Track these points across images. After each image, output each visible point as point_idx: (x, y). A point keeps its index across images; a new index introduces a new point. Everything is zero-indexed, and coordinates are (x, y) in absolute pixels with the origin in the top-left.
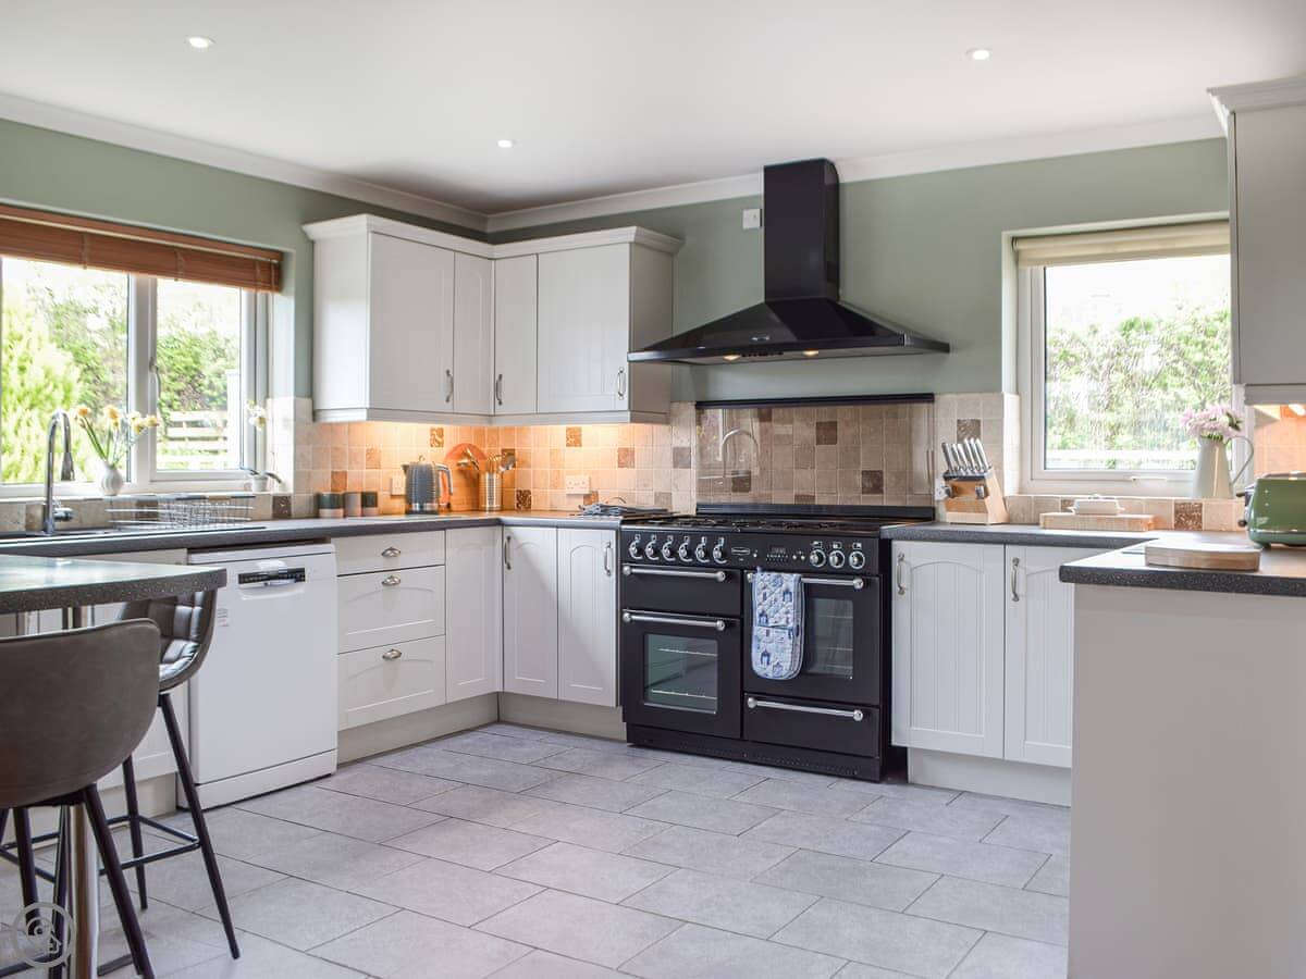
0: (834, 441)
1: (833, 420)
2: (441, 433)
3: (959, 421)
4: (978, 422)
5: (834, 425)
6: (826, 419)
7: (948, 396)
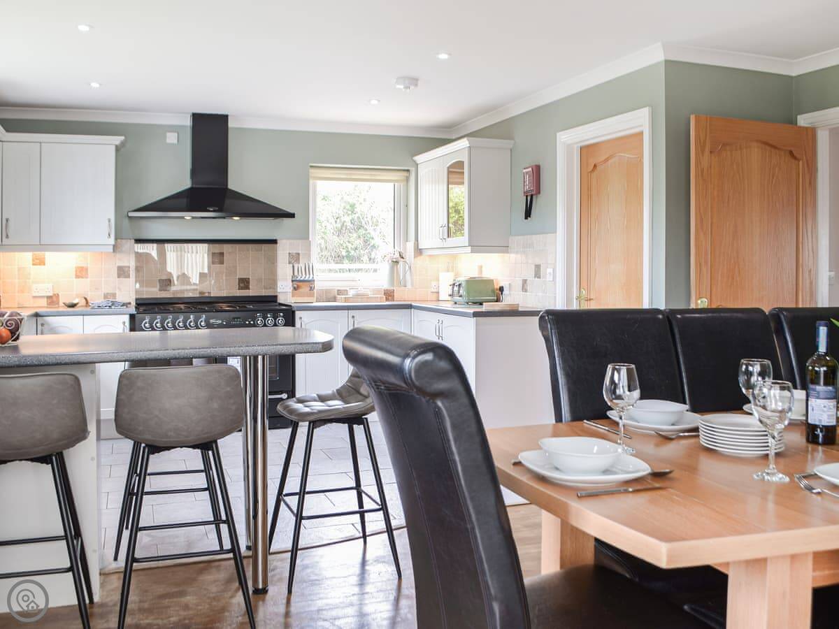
0: (222, 262)
1: (222, 251)
3: (289, 253)
4: (299, 254)
5: (222, 254)
6: (217, 251)
7: (284, 241)
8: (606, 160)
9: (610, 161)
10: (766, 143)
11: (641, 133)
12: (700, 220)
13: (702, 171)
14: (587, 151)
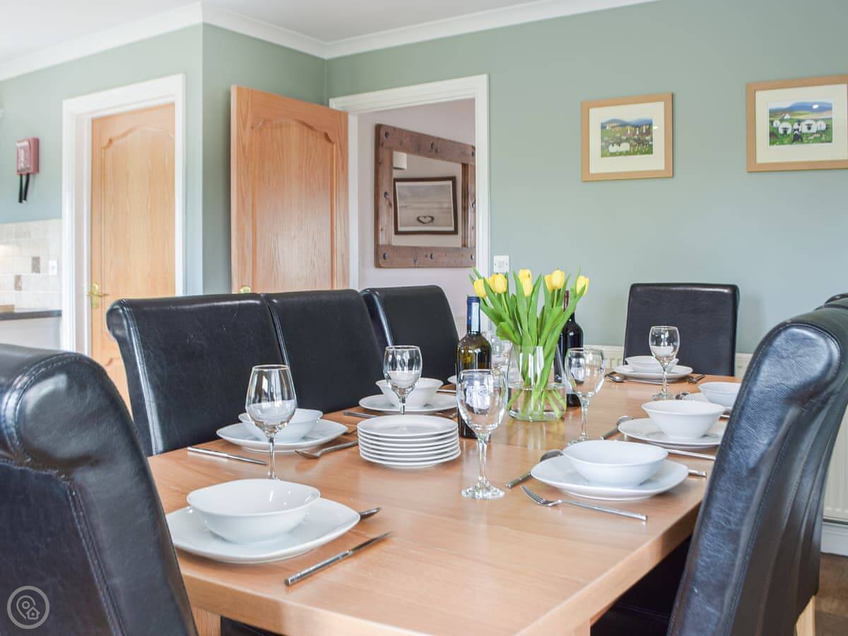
8: (125, 134)
9: (129, 136)
10: (304, 124)
11: (172, 105)
12: (242, 201)
13: (244, 147)
14: (99, 124)
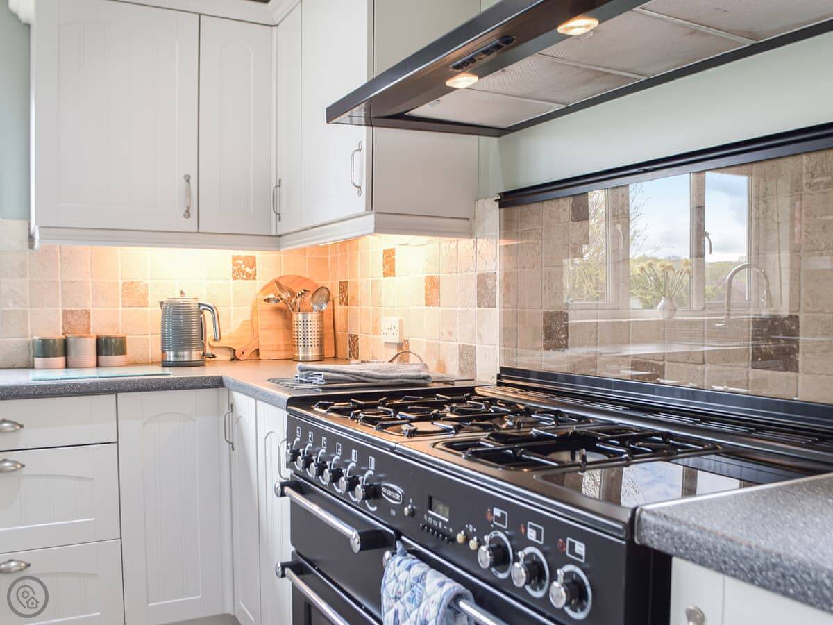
2: (252, 262)
